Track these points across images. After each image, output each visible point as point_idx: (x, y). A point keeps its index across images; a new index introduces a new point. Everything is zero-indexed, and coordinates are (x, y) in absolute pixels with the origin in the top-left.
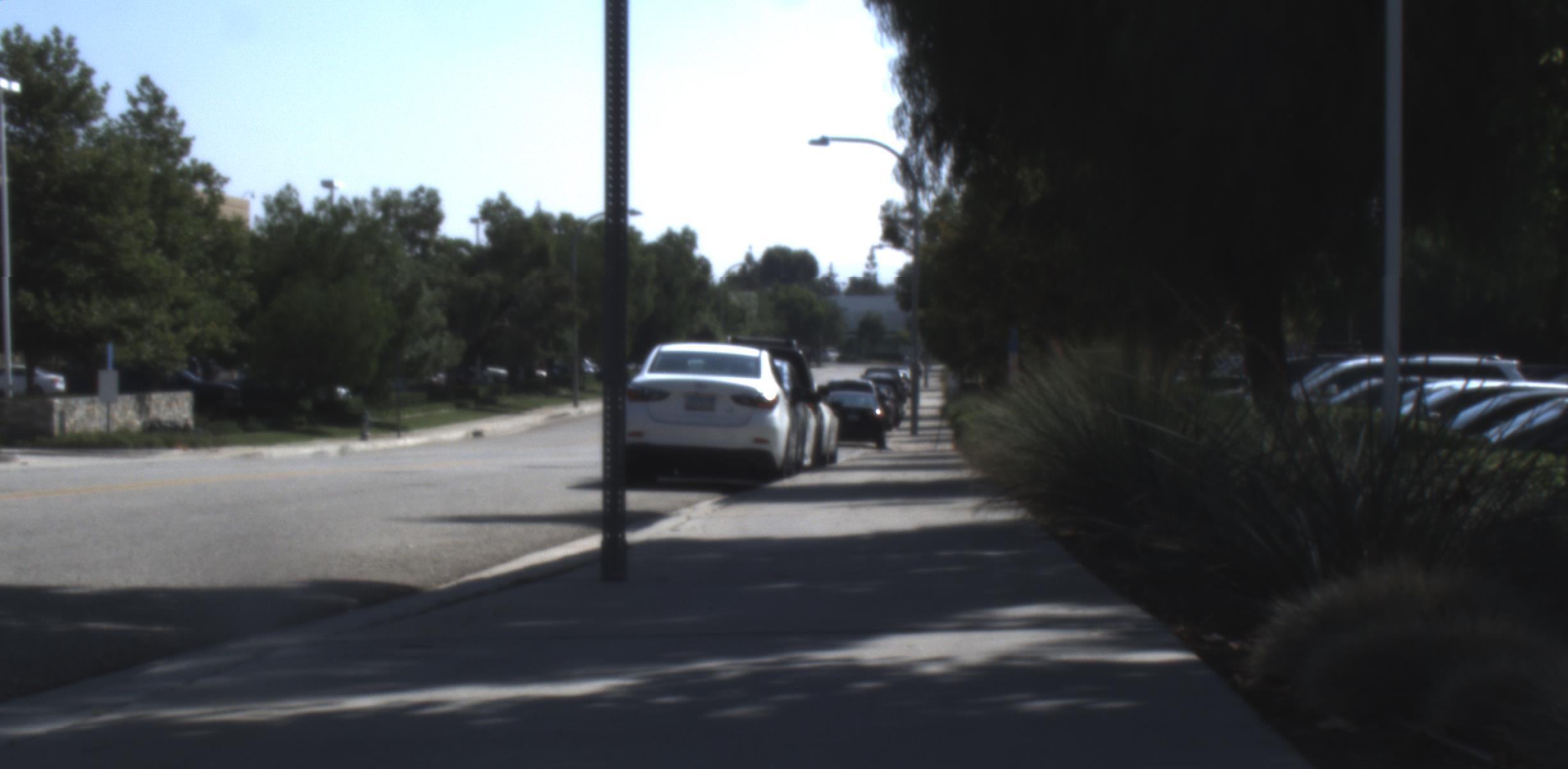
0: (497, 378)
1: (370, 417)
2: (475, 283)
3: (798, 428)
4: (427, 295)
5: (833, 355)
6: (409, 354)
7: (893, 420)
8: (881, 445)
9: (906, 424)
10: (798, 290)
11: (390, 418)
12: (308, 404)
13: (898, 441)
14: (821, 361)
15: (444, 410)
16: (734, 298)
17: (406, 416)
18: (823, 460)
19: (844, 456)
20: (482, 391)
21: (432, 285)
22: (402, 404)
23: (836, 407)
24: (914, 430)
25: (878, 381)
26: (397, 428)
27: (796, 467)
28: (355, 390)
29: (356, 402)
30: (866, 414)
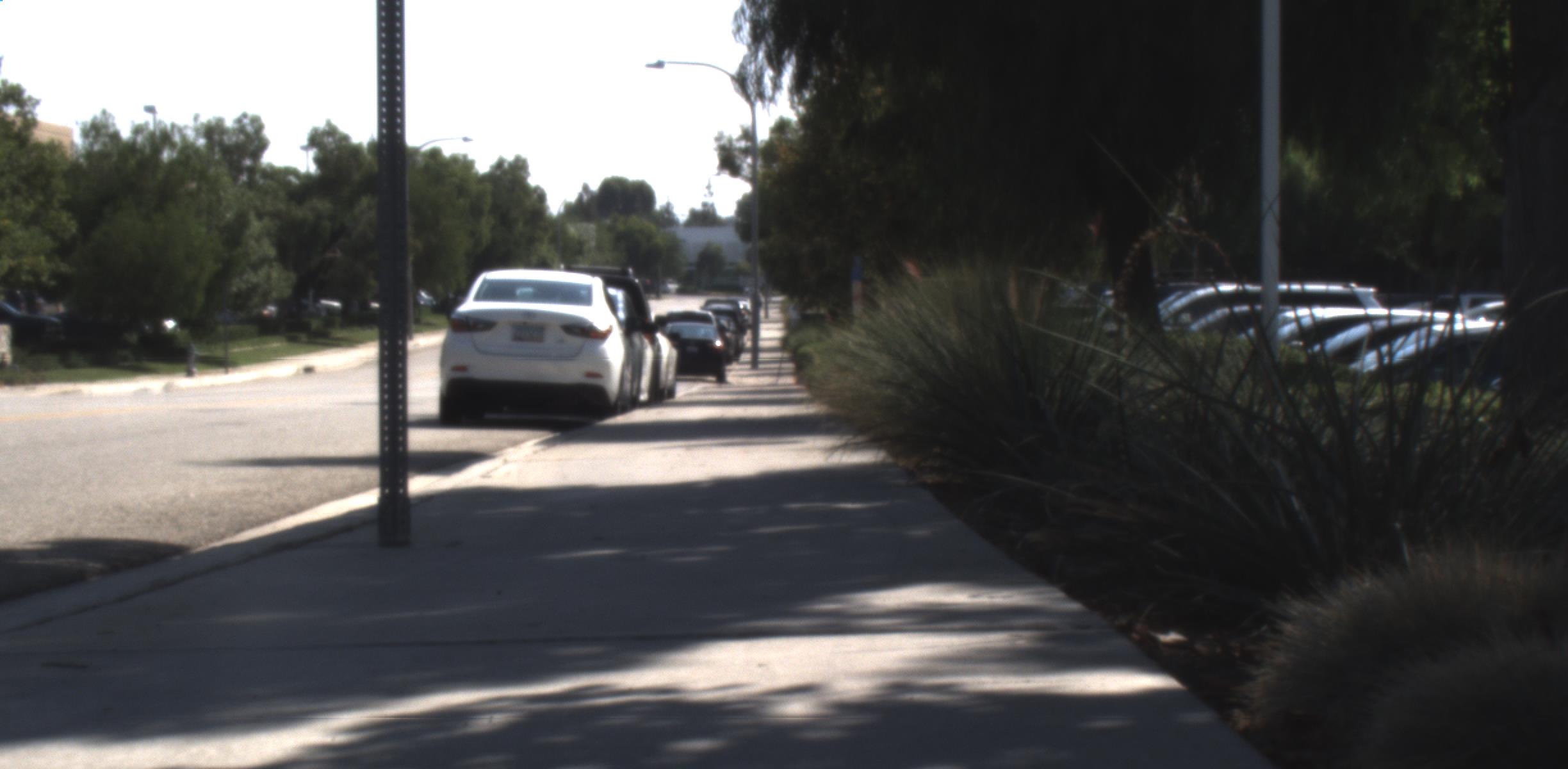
0: (330, 310)
1: (197, 351)
2: (301, 213)
3: (634, 361)
4: (255, 226)
5: (673, 286)
6: (237, 285)
7: (732, 353)
8: (721, 379)
9: (746, 357)
10: (636, 221)
11: (218, 352)
12: (133, 338)
13: (738, 376)
14: (659, 292)
15: (276, 344)
16: (572, 230)
17: (235, 350)
18: (661, 395)
19: (683, 390)
20: (315, 324)
21: (260, 216)
22: (232, 338)
23: (674, 338)
24: (755, 363)
25: (718, 312)
26: (223, 363)
27: (633, 403)
28: (182, 323)
29: (183, 336)
30: (705, 345)
